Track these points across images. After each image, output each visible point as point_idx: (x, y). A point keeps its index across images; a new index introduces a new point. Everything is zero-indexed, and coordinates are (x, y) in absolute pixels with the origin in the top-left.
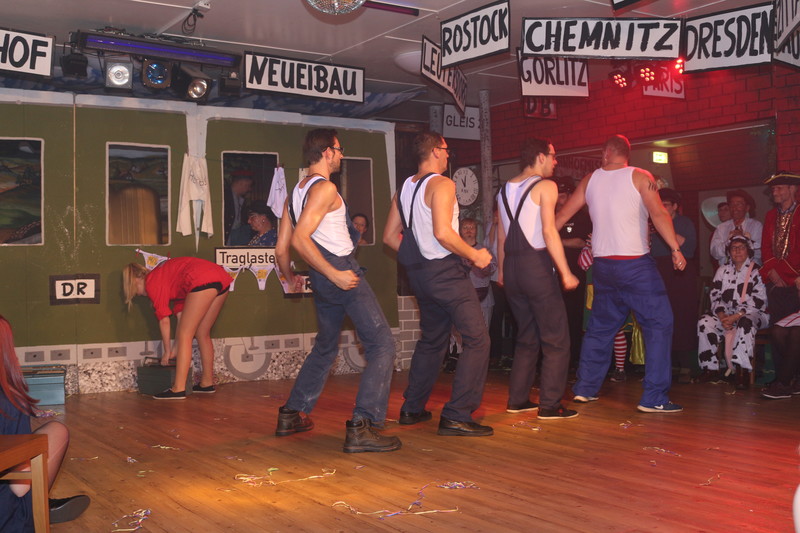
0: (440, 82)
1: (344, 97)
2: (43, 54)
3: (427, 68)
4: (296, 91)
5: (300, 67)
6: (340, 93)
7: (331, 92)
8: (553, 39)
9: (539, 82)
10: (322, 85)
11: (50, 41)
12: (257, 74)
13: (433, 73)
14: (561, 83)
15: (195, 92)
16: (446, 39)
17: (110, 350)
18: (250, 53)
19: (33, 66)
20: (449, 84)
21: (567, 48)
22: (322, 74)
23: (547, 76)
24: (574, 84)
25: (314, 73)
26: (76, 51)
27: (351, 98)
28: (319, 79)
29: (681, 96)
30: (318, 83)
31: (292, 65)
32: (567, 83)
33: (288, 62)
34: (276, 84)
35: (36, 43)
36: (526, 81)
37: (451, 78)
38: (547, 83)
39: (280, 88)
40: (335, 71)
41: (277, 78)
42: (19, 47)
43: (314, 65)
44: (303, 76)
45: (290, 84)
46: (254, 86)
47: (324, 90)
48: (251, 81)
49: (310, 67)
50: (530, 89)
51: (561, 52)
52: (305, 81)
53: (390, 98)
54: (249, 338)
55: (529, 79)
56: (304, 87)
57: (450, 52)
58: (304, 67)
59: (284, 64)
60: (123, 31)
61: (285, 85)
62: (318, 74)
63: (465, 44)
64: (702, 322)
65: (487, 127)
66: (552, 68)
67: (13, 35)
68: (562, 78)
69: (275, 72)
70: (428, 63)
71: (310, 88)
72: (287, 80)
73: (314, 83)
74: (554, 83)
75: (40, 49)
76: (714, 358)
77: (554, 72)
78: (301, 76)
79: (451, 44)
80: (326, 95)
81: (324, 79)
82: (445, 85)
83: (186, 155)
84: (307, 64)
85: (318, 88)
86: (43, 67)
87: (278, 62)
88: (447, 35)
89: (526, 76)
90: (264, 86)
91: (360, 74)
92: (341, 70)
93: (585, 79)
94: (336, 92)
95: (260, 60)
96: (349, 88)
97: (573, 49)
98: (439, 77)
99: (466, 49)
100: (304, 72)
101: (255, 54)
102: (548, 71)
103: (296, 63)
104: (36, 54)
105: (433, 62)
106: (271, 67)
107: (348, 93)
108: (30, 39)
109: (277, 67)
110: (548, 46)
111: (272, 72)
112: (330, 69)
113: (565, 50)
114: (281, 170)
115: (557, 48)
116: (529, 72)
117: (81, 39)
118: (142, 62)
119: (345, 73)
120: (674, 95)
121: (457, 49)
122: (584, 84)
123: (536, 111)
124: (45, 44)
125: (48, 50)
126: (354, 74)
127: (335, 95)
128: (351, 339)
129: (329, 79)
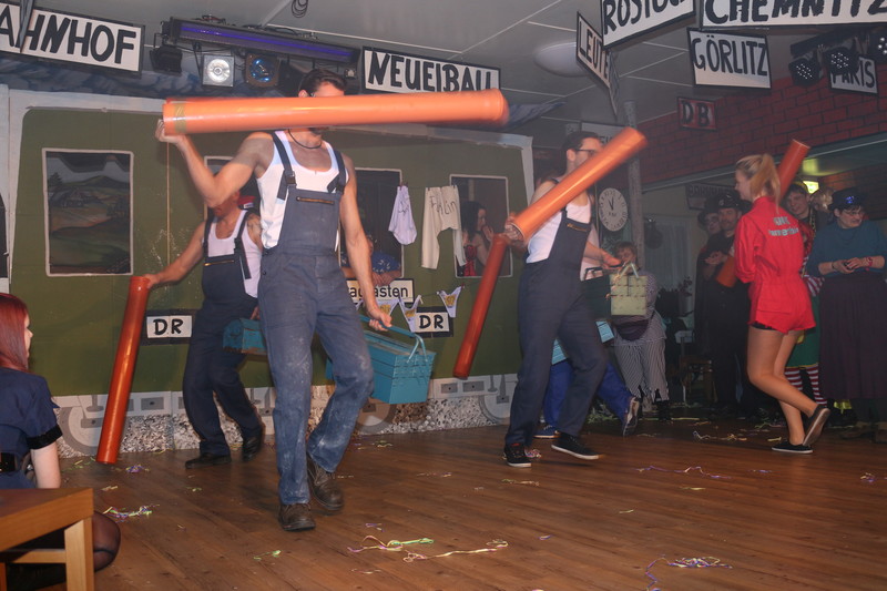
0: (596, 71)
2: (131, 47)
3: (583, 52)
5: (427, 65)
8: (739, 7)
9: (715, 69)
10: (452, 86)
11: (138, 31)
12: (378, 72)
13: (589, 59)
14: (739, 71)
16: (608, 13)
18: (369, 49)
19: (118, 60)
20: (605, 76)
21: (756, 17)
23: (723, 62)
24: (753, 72)
25: (443, 73)
26: (169, 43)
28: (449, 80)
29: (874, 90)
30: (448, 85)
31: (417, 63)
32: (746, 72)
33: (413, 60)
35: (122, 34)
36: (700, 67)
37: (607, 70)
38: (723, 70)
39: (404, 90)
40: (467, 71)
41: (400, 78)
42: (103, 36)
43: (442, 64)
45: (415, 86)
46: (375, 86)
48: (371, 81)
50: (704, 77)
51: (751, 22)
52: (432, 82)
55: (703, 66)
56: (431, 89)
57: (614, 28)
58: (432, 65)
59: (408, 61)
60: (223, 20)
61: (410, 85)
62: (448, 74)
63: (634, 14)
66: (729, 53)
67: (95, 24)
68: (740, 66)
69: (398, 71)
70: (584, 47)
71: (439, 90)
72: (412, 80)
73: (444, 84)
74: (731, 71)
75: (127, 40)
77: (730, 58)
78: (428, 76)
79: (615, 19)
81: (454, 80)
82: (601, 75)
84: (435, 63)
85: (448, 90)
86: (130, 61)
87: (402, 60)
88: (610, 8)
89: (700, 62)
90: (386, 87)
91: (495, 74)
92: (473, 70)
93: (765, 68)
95: (381, 56)
97: (765, 18)
98: (595, 66)
99: (634, 21)
100: (432, 71)
101: (375, 50)
102: (724, 57)
103: (422, 61)
104: (122, 46)
105: (589, 47)
106: (394, 65)
108: (115, 28)
109: (401, 66)
110: (733, 17)
111: (395, 71)
112: (461, 69)
113: (754, 20)
114: (405, 189)
115: (744, 18)
116: (702, 57)
117: (174, 28)
118: (244, 58)
119: (478, 73)
120: (865, 89)
121: (623, 23)
122: (765, 74)
123: (693, 121)
124: (133, 35)
125: (136, 42)
126: (488, 74)
128: (487, 386)
129: (460, 80)
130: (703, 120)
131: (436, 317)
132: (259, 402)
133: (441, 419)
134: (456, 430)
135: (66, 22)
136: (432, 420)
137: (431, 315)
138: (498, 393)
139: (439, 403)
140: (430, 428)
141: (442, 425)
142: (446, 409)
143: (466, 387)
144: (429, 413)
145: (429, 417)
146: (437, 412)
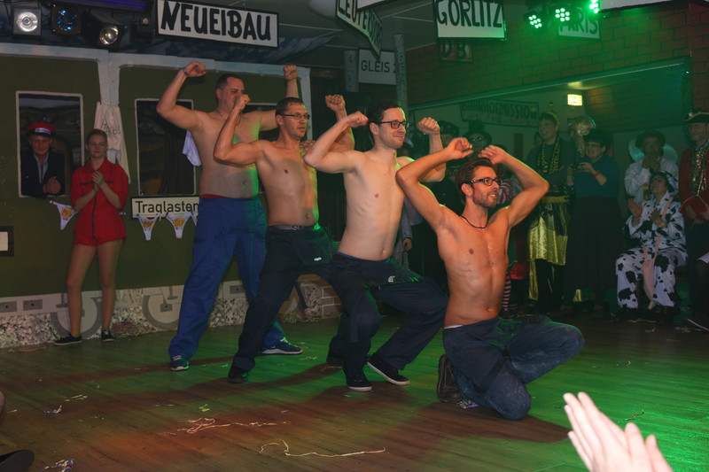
0: (355, 25)
1: (259, 42)
3: (341, 11)
4: (209, 36)
5: (213, 12)
6: (254, 38)
7: (245, 37)
9: (455, 24)
10: (236, 30)
12: (169, 19)
13: (348, 16)
14: (477, 25)
15: (107, 39)
17: (25, 303)
20: (364, 27)
22: (235, 19)
23: (463, 18)
24: (489, 25)
25: (228, 18)
27: (265, 43)
28: (233, 24)
29: (597, 36)
30: (232, 29)
31: (205, 10)
32: (483, 25)
33: (201, 7)
34: (188, 29)
36: (442, 22)
37: (366, 21)
38: (463, 24)
39: (193, 34)
40: (249, 17)
41: (190, 23)
43: (227, 10)
44: (216, 21)
45: (203, 30)
46: (167, 31)
47: (237, 36)
48: (163, 27)
49: (223, 12)
50: (445, 31)
52: (218, 27)
53: (305, 43)
54: (168, 288)
55: (445, 21)
56: (217, 33)
58: (217, 12)
59: (197, 9)
61: (198, 30)
62: (232, 19)
64: (620, 261)
65: (403, 71)
66: (468, 10)
68: (478, 20)
69: (187, 18)
70: (343, 5)
71: (224, 34)
72: (200, 25)
73: (228, 28)
74: (470, 25)
76: (633, 296)
77: (469, 14)
78: (214, 21)
80: (240, 40)
81: (238, 24)
82: (360, 28)
83: (98, 104)
84: (220, 9)
85: (231, 33)
87: (191, 8)
89: (442, 18)
90: (177, 31)
91: (273, 18)
92: (254, 15)
93: (500, 21)
94: (250, 37)
95: (172, 5)
96: (263, 33)
98: (354, 20)
100: (218, 17)
102: (463, 13)
103: (209, 8)
105: (348, 5)
106: (183, 12)
107: (262, 38)
109: (190, 13)
111: (184, 18)
112: (244, 14)
116: (444, 14)
118: (50, 8)
119: (259, 17)
120: (589, 35)
122: (500, 26)
123: (452, 55)
126: (268, 19)
127: (250, 40)
129: (243, 24)
130: (461, 53)
133: (230, 316)
136: (223, 317)
139: (228, 302)
140: (220, 324)
141: (231, 322)
142: (234, 307)
144: (219, 311)
145: (219, 315)
146: (226, 310)
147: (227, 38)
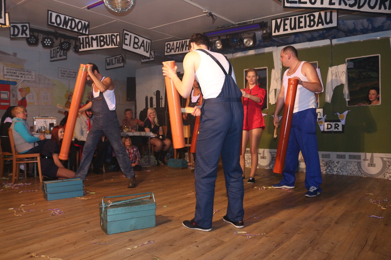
1: (326, 26)
4: (298, 30)
5: (300, 18)
6: (323, 25)
7: (318, 26)
10: (312, 23)
12: (278, 28)
18: (274, 19)
22: (312, 18)
25: (308, 19)
27: (330, 25)
28: (310, 21)
30: (310, 23)
31: (295, 18)
33: (293, 18)
34: (287, 30)
39: (289, 31)
40: (320, 14)
41: (287, 27)
43: (308, 15)
44: (301, 22)
45: (294, 28)
46: (277, 33)
47: (313, 26)
48: (275, 32)
49: (305, 16)
52: (302, 25)
56: (302, 27)
58: (302, 17)
59: (291, 19)
61: (292, 29)
62: (310, 19)
69: (286, 25)
71: (306, 27)
72: (293, 26)
73: (308, 24)
80: (315, 28)
81: (313, 20)
83: (273, 70)
84: (303, 15)
85: (310, 26)
87: (288, 19)
90: (282, 32)
92: (323, 13)
95: (279, 21)
96: (328, 20)
100: (302, 20)
101: (276, 19)
103: (298, 17)
106: (284, 23)
107: (327, 23)
109: (288, 22)
112: (317, 14)
119: (326, 13)
126: (331, 12)
127: (320, 26)
128: (363, 157)
129: (316, 20)
131: (335, 124)
132: (260, 154)
133: (335, 169)
134: (343, 176)
135: (185, 41)
136: (331, 169)
137: (333, 124)
138: (369, 162)
139: (335, 162)
140: (329, 173)
141: (335, 173)
142: (339, 166)
143: (350, 157)
144: (330, 166)
145: (329, 168)
146: (333, 166)
147: (308, 29)
